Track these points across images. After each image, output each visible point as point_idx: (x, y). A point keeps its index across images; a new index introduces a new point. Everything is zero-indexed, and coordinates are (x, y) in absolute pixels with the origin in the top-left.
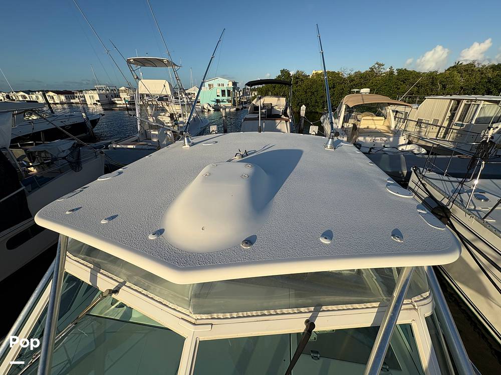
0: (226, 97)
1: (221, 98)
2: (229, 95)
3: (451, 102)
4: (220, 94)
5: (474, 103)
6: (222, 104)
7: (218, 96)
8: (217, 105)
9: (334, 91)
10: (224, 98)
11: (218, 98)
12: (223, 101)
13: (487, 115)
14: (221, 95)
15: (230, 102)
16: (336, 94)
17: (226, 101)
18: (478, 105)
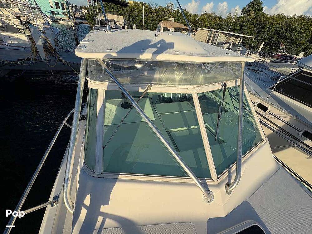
0: (61, 10)
1: (55, 10)
2: (63, 9)
3: (208, 32)
4: (54, 5)
5: (217, 33)
6: (58, 17)
7: (52, 7)
8: (53, 17)
9: (148, 18)
10: (58, 10)
11: (52, 10)
12: (58, 14)
13: (222, 41)
14: (55, 7)
15: (66, 15)
16: (149, 21)
17: (61, 13)
18: (219, 35)
